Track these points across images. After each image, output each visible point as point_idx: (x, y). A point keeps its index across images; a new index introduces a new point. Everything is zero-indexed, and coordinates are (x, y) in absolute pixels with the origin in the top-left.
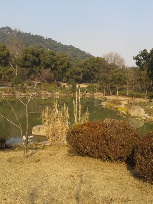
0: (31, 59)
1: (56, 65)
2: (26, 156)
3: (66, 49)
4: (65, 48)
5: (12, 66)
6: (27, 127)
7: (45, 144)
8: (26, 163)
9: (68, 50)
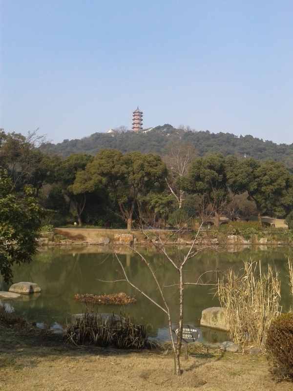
0: (208, 177)
1: (259, 185)
2: (177, 371)
3: (283, 153)
4: (282, 151)
5: (172, 191)
6: (181, 311)
7: (225, 348)
8: (176, 385)
9: (287, 154)
